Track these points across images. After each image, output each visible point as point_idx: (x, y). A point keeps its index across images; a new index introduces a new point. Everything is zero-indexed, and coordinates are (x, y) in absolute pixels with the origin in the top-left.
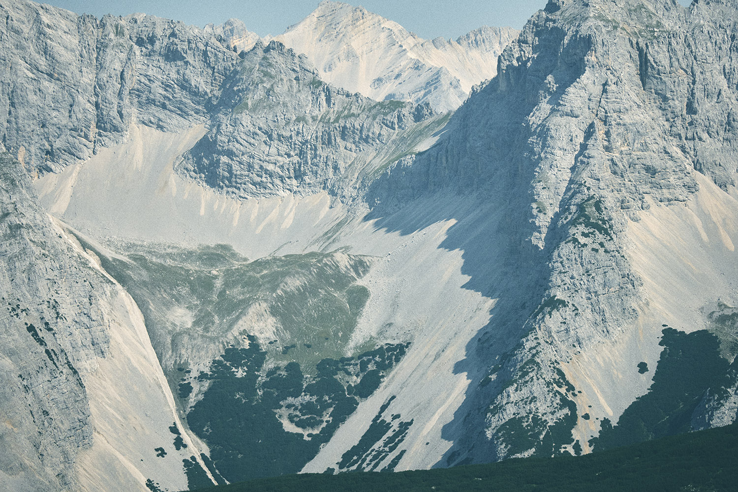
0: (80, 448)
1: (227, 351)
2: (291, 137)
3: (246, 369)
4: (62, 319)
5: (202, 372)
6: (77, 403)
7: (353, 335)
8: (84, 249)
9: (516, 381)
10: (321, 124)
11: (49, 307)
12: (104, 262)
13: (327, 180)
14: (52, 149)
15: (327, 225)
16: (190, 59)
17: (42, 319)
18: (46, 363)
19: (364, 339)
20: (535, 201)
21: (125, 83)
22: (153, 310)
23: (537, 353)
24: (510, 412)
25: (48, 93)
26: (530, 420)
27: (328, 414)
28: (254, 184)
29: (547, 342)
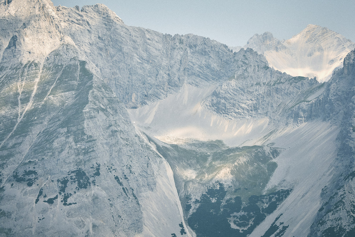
0: (136, 233)
1: (209, 190)
2: (253, 92)
3: (217, 199)
4: (133, 173)
5: (196, 200)
6: (136, 212)
7: (267, 184)
8: (150, 141)
9: (332, 210)
10: (267, 86)
11: (127, 168)
12: (158, 148)
13: (268, 112)
14: (147, 94)
15: (266, 133)
16: (211, 55)
17: (123, 173)
18: (122, 194)
19: (272, 187)
20: (352, 126)
21: (182, 65)
22: (178, 170)
23: (344, 197)
24: (328, 225)
25: (146, 69)
26: (338, 228)
27: (252, 221)
28: (236, 113)
29: (349, 192)
